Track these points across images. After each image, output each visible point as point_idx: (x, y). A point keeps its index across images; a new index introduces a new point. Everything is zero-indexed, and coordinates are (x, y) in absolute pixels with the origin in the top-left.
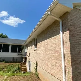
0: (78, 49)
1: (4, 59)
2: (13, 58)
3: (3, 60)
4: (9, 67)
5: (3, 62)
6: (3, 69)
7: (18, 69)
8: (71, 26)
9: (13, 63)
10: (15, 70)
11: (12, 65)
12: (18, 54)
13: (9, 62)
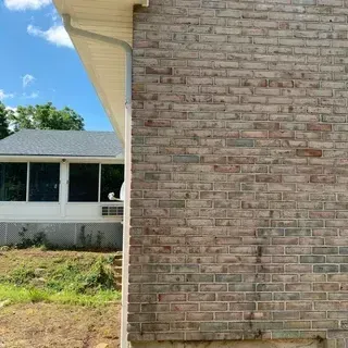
0: (182, 180)
1: (41, 233)
2: (83, 227)
3: (39, 239)
4: (59, 268)
5: (37, 246)
6: (34, 276)
7: (99, 280)
8: (150, 78)
9: (79, 254)
10: (86, 286)
11: (74, 264)
12: (105, 211)
13: (61, 249)
